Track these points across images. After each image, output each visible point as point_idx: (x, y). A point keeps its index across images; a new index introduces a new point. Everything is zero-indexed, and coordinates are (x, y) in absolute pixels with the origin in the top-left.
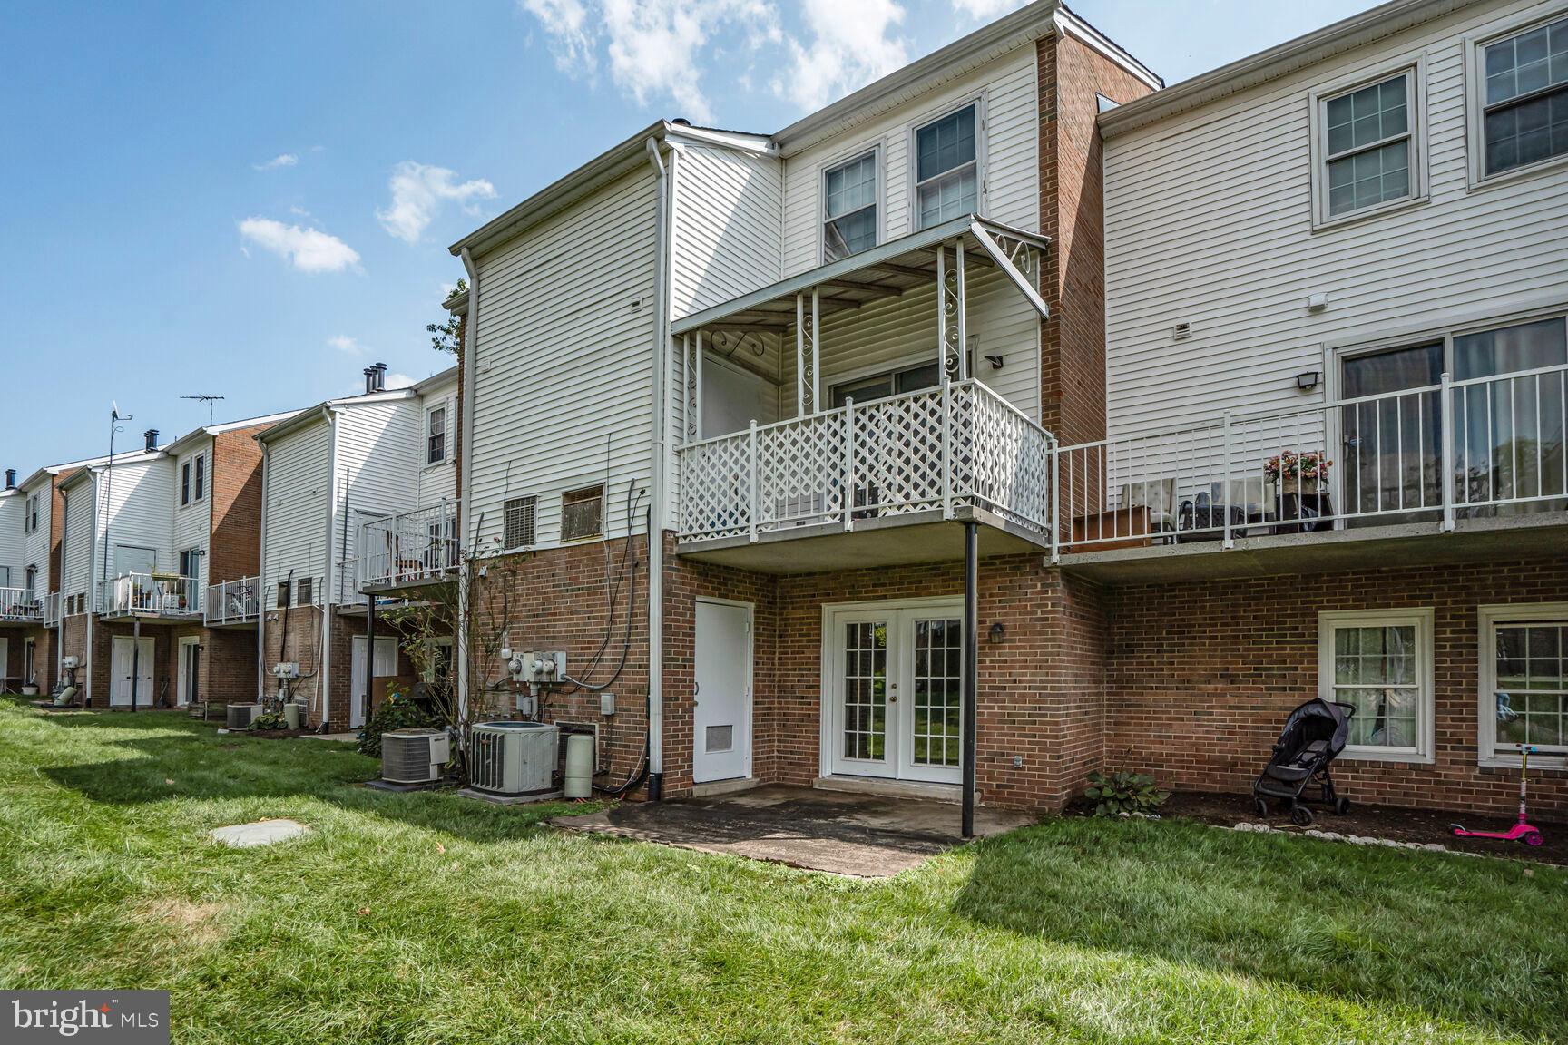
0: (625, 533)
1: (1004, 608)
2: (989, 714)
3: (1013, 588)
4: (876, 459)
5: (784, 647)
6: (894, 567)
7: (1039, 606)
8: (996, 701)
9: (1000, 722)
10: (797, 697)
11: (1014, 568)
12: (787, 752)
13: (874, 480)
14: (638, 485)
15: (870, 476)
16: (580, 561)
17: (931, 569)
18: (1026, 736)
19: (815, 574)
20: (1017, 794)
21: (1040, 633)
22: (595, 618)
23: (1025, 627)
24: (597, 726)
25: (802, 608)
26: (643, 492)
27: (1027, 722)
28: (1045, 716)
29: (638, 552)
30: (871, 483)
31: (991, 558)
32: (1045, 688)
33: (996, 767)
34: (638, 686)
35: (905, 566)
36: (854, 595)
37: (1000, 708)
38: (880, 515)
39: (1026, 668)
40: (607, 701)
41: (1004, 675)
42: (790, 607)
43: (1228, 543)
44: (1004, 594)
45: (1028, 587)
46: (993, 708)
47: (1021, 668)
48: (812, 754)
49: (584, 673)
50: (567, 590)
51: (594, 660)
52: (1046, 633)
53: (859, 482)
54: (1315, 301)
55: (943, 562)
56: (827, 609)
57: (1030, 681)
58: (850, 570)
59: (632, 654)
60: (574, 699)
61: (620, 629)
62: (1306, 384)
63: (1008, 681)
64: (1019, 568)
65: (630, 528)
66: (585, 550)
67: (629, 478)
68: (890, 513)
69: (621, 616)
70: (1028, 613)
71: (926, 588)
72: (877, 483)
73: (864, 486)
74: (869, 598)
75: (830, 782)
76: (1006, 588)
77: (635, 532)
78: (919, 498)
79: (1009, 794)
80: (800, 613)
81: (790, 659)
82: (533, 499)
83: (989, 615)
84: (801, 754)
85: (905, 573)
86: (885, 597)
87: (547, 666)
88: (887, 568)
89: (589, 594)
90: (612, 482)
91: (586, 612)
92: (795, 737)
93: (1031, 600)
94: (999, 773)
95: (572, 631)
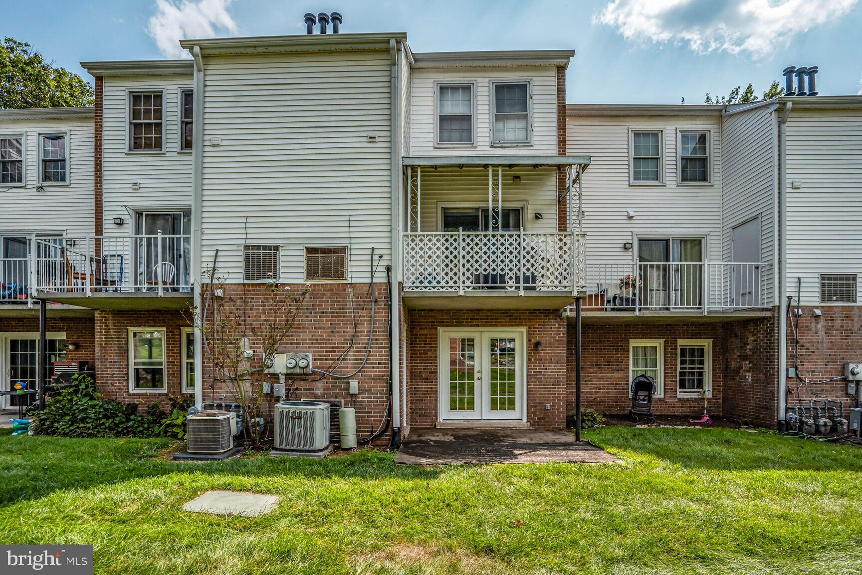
0: (369, 281)
1: (541, 334)
2: (534, 385)
3: (545, 325)
4: (535, 261)
5: (415, 350)
6: (482, 310)
7: (557, 334)
8: (537, 379)
9: (539, 388)
10: (424, 379)
11: (545, 316)
12: (417, 410)
13: (534, 272)
14: (376, 252)
15: (532, 270)
16: (324, 294)
17: (503, 313)
18: (551, 394)
19: (435, 310)
20: (548, 422)
21: (557, 347)
22: (338, 332)
23: (551, 344)
24: (343, 401)
25: (426, 328)
26: (381, 257)
27: (552, 388)
28: (560, 385)
29: (377, 293)
30: (533, 273)
31: (534, 310)
32: (560, 372)
33: (537, 410)
34: (379, 375)
35: (489, 310)
36: (459, 324)
37: (539, 382)
38: (538, 290)
39: (551, 363)
40: (354, 385)
41: (541, 366)
42: (418, 328)
43: (637, 313)
44: (540, 328)
45: (552, 325)
46: (535, 382)
47: (549, 363)
48: (434, 410)
49: (330, 367)
50: (311, 313)
51: (338, 359)
52: (560, 347)
53: (526, 272)
54: (632, 214)
55: (509, 310)
56: (441, 330)
57: (553, 369)
58: (457, 310)
59: (372, 356)
60: (320, 385)
61: (362, 340)
62: (627, 247)
63: (543, 369)
64: (548, 316)
65: (372, 277)
66: (328, 287)
67: (371, 246)
68: (543, 289)
69: (363, 332)
70: (552, 337)
71: (500, 322)
72: (536, 274)
73: (528, 274)
74: (468, 326)
75: (443, 424)
76: (542, 325)
77: (375, 281)
78: (558, 284)
79: (544, 422)
80: (424, 332)
81: (418, 357)
82: (277, 248)
83: (533, 338)
84: (426, 410)
85: (489, 314)
86: (478, 326)
87: (302, 363)
88: (479, 310)
89: (332, 317)
90: (353, 246)
91: (330, 328)
92: (422, 400)
93: (553, 331)
94: (539, 413)
95: (317, 340)
